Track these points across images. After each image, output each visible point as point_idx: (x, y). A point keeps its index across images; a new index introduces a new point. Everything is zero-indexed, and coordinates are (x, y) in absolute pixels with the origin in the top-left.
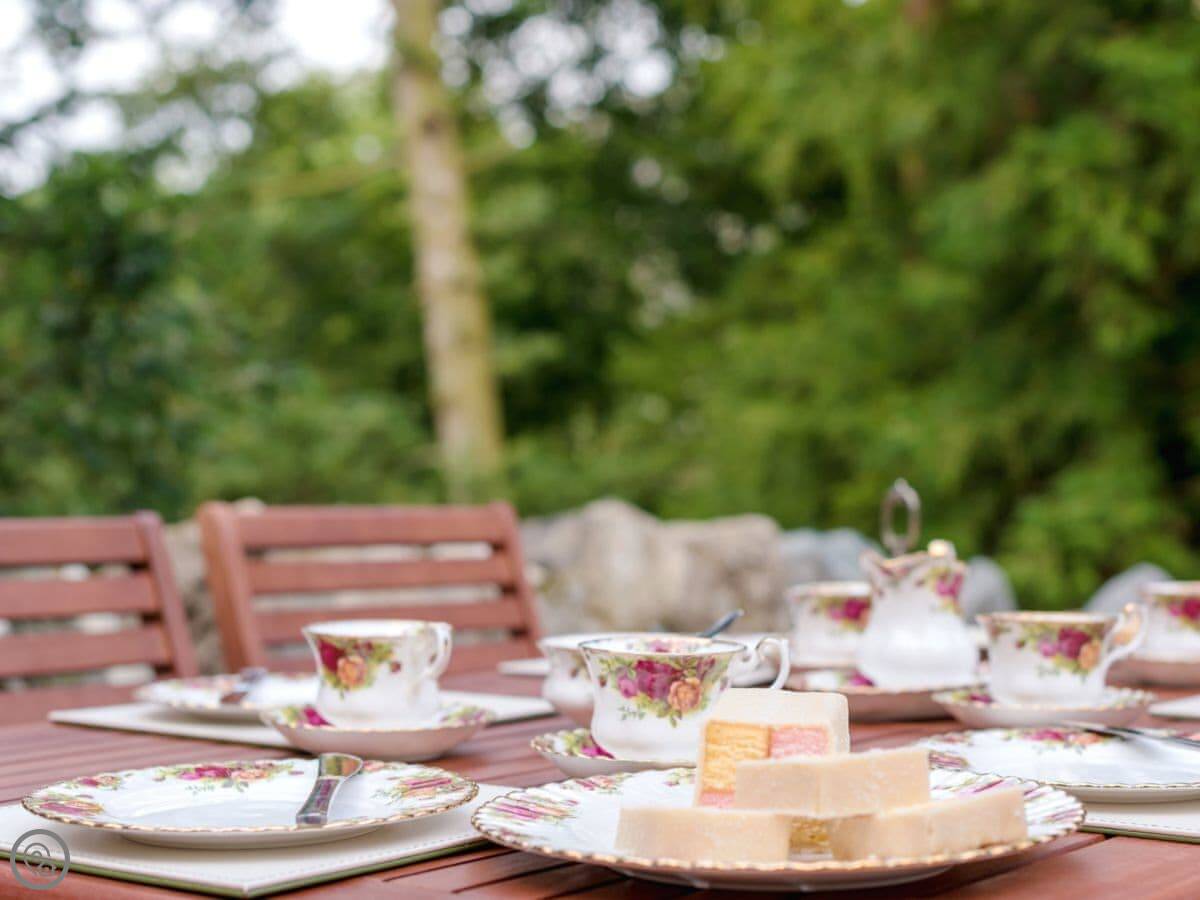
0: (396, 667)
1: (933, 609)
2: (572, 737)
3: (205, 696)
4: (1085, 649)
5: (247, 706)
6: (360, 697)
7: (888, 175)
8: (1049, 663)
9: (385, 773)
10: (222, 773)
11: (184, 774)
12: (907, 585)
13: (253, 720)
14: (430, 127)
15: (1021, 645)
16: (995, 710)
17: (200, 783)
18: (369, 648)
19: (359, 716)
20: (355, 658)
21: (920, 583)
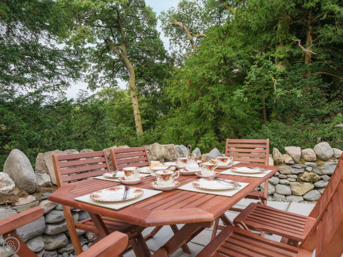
0: (133, 173)
1: (194, 162)
2: (154, 182)
3: (111, 175)
4: (212, 168)
5: (116, 177)
6: (129, 177)
7: (185, 102)
8: (208, 170)
9: (133, 189)
10: (114, 189)
11: (109, 190)
12: (191, 159)
13: (117, 178)
14: (134, 97)
15: (204, 168)
16: (202, 176)
17: (111, 191)
18: (130, 171)
19: (129, 179)
20: (129, 172)
21: (193, 159)
